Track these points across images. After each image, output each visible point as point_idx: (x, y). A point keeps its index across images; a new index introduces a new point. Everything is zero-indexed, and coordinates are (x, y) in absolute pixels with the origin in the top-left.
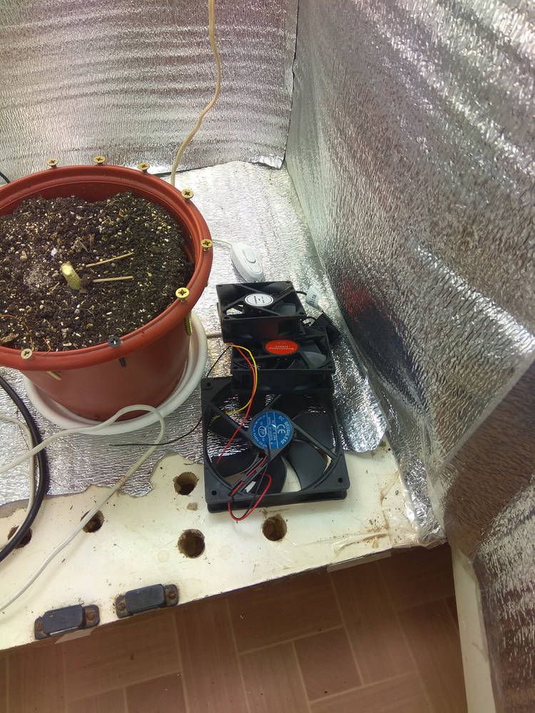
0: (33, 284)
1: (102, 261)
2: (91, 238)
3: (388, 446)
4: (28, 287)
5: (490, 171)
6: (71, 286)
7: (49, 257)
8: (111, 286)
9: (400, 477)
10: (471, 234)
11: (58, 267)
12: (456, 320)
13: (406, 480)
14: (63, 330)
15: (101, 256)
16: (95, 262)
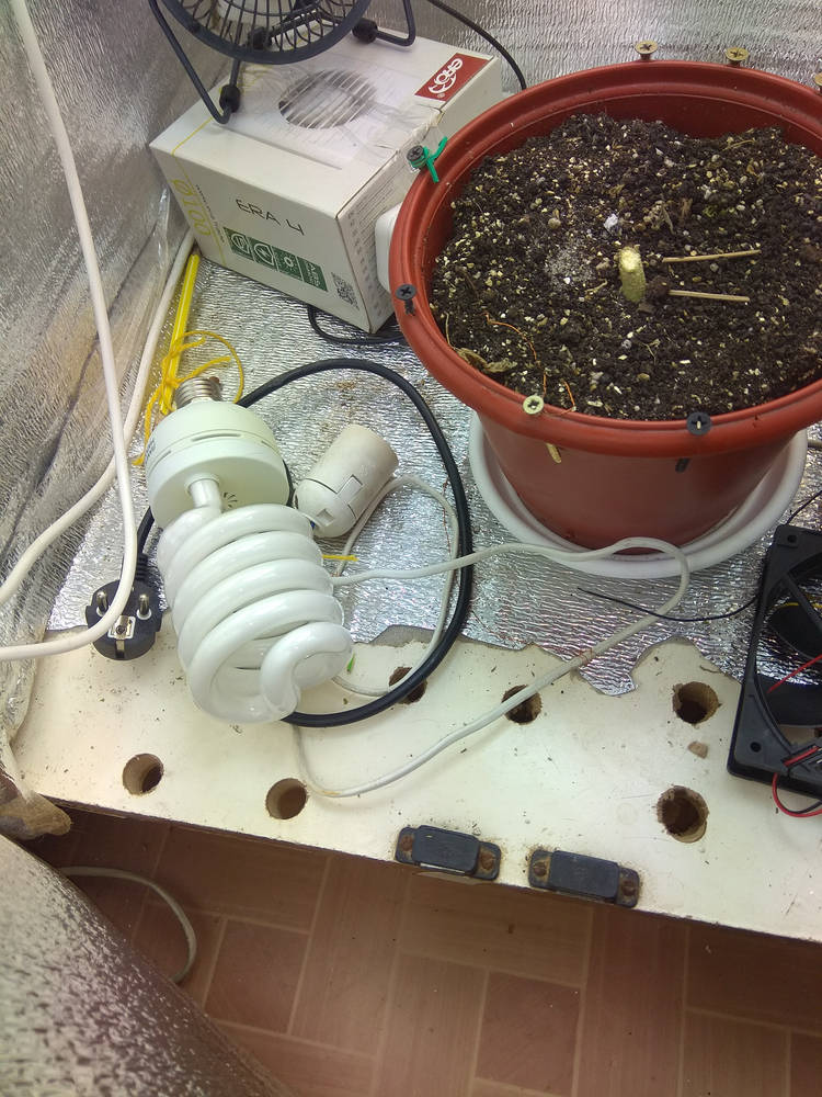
0: (560, 276)
1: (694, 256)
2: (686, 206)
4: (549, 279)
6: (625, 293)
7: (598, 228)
8: (700, 308)
11: (611, 252)
14: (593, 374)
15: (695, 245)
16: (680, 255)
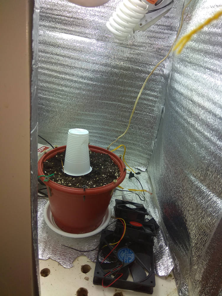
3: (173, 277)
5: (214, 150)
9: (177, 291)
10: (209, 170)
12: (203, 202)
13: (179, 292)
